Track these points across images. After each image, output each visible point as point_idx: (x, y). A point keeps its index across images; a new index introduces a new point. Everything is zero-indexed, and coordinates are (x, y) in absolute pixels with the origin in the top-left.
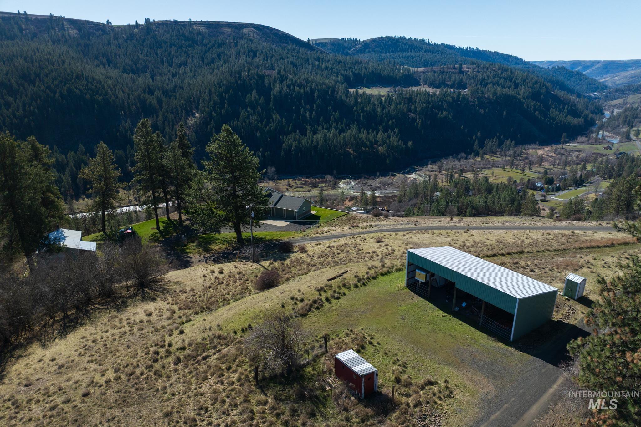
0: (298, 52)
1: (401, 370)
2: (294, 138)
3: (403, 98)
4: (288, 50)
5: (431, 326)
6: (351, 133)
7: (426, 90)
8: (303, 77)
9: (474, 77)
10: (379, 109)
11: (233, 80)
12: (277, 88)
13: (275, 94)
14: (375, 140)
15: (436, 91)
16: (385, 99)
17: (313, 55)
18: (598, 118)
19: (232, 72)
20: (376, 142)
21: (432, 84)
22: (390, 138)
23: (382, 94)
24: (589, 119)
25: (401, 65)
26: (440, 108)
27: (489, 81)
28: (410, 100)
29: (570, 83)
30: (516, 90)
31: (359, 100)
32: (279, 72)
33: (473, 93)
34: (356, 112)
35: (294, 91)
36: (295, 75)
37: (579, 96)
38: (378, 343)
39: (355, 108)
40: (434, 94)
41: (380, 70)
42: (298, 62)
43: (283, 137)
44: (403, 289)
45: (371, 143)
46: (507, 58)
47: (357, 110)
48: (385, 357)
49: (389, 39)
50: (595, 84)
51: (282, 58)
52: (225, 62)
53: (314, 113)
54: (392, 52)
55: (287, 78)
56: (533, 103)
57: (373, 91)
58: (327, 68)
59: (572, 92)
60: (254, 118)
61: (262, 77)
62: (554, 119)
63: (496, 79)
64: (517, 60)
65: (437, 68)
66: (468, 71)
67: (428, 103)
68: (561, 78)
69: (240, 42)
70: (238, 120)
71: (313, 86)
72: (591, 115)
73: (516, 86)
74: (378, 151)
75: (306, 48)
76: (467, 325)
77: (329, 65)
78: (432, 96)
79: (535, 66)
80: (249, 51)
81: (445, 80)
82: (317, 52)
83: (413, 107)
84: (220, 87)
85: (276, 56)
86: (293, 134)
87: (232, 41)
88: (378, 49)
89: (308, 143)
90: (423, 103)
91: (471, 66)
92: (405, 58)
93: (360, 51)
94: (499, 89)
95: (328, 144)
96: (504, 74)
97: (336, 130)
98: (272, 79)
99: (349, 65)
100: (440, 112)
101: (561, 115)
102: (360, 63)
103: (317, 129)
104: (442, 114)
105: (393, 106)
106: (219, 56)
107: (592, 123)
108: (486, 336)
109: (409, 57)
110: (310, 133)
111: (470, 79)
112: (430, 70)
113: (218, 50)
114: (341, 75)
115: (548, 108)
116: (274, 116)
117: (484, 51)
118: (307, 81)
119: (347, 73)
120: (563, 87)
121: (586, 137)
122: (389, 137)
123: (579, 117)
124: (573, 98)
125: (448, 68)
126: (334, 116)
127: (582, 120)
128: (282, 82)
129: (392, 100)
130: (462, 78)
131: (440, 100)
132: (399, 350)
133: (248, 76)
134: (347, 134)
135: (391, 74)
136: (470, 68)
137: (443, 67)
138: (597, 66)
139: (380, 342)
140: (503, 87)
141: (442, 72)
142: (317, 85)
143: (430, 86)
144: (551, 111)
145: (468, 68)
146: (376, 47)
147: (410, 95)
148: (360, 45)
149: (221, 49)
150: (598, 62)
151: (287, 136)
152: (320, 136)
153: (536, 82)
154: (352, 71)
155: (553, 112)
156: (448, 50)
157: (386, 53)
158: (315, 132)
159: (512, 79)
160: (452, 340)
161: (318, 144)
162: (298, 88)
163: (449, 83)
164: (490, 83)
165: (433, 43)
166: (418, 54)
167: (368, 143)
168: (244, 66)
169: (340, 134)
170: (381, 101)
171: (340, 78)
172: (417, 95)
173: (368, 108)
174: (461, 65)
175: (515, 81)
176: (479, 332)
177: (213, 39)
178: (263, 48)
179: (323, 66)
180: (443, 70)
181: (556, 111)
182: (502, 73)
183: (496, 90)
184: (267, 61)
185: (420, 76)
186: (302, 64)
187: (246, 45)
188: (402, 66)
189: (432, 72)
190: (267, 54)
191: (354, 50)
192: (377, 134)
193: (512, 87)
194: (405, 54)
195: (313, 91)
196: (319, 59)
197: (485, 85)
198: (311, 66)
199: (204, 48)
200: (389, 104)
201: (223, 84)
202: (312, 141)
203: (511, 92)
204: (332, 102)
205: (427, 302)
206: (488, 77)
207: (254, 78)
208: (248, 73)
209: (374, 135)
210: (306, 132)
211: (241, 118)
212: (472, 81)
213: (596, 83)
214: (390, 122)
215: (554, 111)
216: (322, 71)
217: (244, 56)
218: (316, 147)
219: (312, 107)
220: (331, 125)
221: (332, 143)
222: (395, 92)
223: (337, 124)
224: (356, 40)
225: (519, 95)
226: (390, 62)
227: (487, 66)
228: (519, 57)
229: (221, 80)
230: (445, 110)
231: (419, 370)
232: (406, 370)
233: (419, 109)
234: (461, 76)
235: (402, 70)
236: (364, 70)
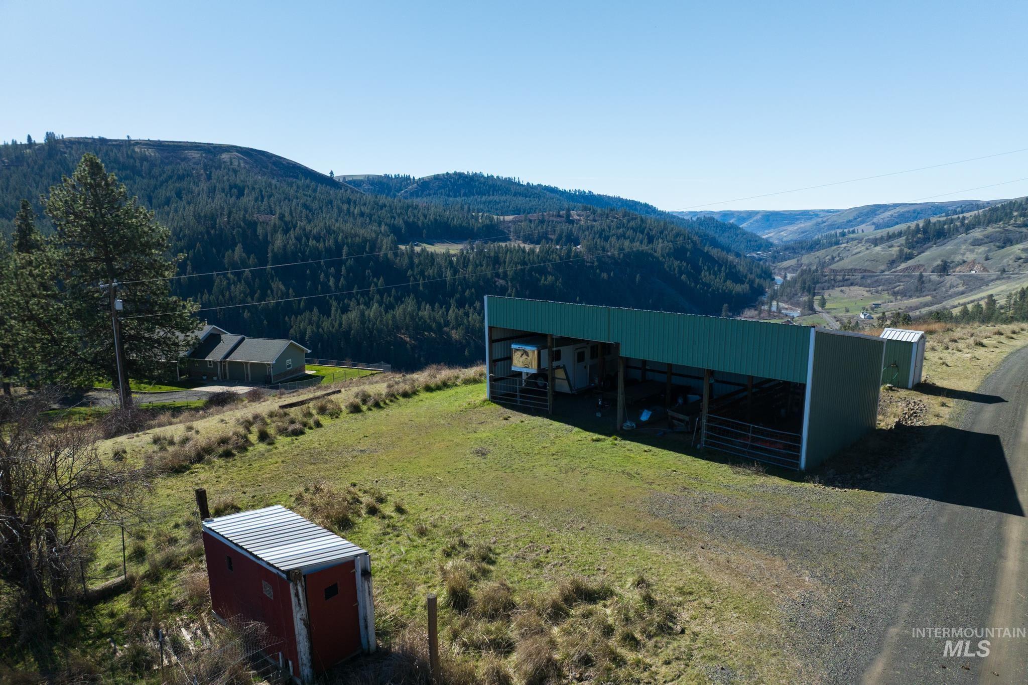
0: (315, 191)
1: (474, 569)
2: (310, 320)
3: (484, 256)
4: (298, 187)
5: (563, 462)
6: (405, 310)
7: (519, 246)
8: (322, 224)
9: (590, 228)
10: (449, 273)
11: (201, 228)
12: (279, 241)
13: (276, 250)
14: (445, 321)
15: (535, 248)
16: (458, 259)
17: (339, 195)
18: (768, 285)
19: (199, 216)
20: (447, 324)
21: (528, 239)
22: (468, 317)
23: (452, 252)
24: (756, 286)
25: (478, 212)
26: (543, 271)
27: (611, 234)
28: (496, 261)
29: (723, 239)
30: (650, 246)
31: (416, 261)
32: (282, 217)
33: (590, 250)
34: (412, 279)
35: (307, 246)
36: (309, 221)
37: (738, 255)
38: (400, 510)
39: (409, 273)
40: (532, 251)
41: (448, 219)
42: (315, 205)
43: (290, 318)
44: (481, 405)
45: (439, 324)
46: (634, 204)
47: (413, 275)
48: (419, 541)
49: (460, 176)
50: (756, 241)
51: (287, 198)
52: (189, 203)
53: (342, 279)
54: (465, 195)
55: (295, 227)
56: (677, 263)
57: (438, 249)
58: (362, 214)
59: (729, 250)
60: (238, 290)
61: (253, 225)
62: (709, 286)
63: (621, 230)
64: (648, 208)
65: (534, 216)
66: (580, 220)
67: (524, 263)
68: (711, 232)
69: (216, 174)
70: (210, 293)
71: (340, 238)
72: (757, 280)
73: (651, 240)
74: (450, 337)
75: (327, 185)
76: (666, 452)
77: (366, 210)
78: (529, 254)
79: (675, 217)
80: (231, 187)
81: (546, 233)
82: (346, 191)
83: (501, 270)
84: (179, 239)
85: (277, 195)
86: (307, 314)
87: (202, 172)
88: (443, 191)
89: (333, 327)
90: (516, 264)
91: (584, 213)
92: (484, 203)
93: (414, 194)
94: (627, 243)
95: (368, 328)
96: (632, 224)
97: (380, 306)
98: (269, 229)
99: (399, 211)
100: (543, 278)
101: (718, 280)
102: (416, 208)
103: (349, 305)
104: (546, 280)
105: (470, 268)
106: (179, 195)
107: (760, 291)
108: (725, 467)
109: (490, 202)
110: (337, 310)
111: (584, 231)
112: (523, 219)
113: (177, 185)
114: (386, 224)
115: (698, 270)
116: (274, 286)
117: (600, 196)
118: (329, 231)
119: (396, 222)
120: (714, 243)
121: (756, 310)
122: (467, 314)
123: (742, 282)
124: (731, 257)
125: (549, 215)
126: (376, 285)
127: (746, 287)
128: (286, 231)
129: (469, 259)
130: (571, 230)
131: (542, 259)
132: (469, 518)
133: (229, 222)
134: (399, 311)
135: (464, 224)
136: (583, 215)
137: (543, 215)
138: (755, 218)
139: (406, 507)
140: (632, 241)
141: (542, 222)
142: (346, 238)
143: (525, 242)
144: (702, 274)
145: (579, 215)
146: (440, 188)
147: (495, 252)
148: (415, 185)
149: (184, 184)
150: (757, 213)
151: (296, 317)
152: (353, 315)
153: (678, 235)
154: (403, 219)
155: (706, 277)
156: (548, 193)
157: (455, 196)
158: (345, 310)
159: (644, 229)
160: (633, 483)
161: (350, 329)
162: (314, 242)
163: (552, 237)
164: (614, 235)
165: (525, 183)
166: (503, 198)
167: (434, 325)
168: (222, 208)
169: (386, 312)
170: (451, 262)
171: (383, 228)
172: (506, 253)
173: (431, 271)
174: (568, 210)
175: (648, 234)
176: (703, 462)
177: (168, 168)
178: (255, 182)
179: (356, 211)
180: (543, 218)
181: (710, 274)
182: (629, 221)
183: (623, 245)
184: (262, 201)
185: (509, 227)
186: (321, 208)
187: (225, 178)
188: (480, 214)
189: (527, 222)
190: (261, 191)
191: (406, 192)
192: (447, 311)
193: (645, 241)
194: (484, 198)
195: (339, 247)
196: (349, 201)
197: (606, 239)
198: (336, 210)
199: (153, 182)
200: (464, 266)
201: (185, 236)
202: (340, 324)
203: (645, 247)
204: (371, 263)
205: (547, 421)
206: (609, 228)
207: (240, 227)
208: (229, 217)
209: (443, 313)
210: (330, 310)
211: (215, 289)
212: (587, 233)
213: (757, 239)
214: (467, 293)
215: (707, 273)
216: (355, 219)
217: (223, 194)
218: (347, 333)
219: (338, 271)
220: (371, 299)
221: (373, 326)
222: (472, 249)
223: (382, 297)
224: (407, 179)
225: (655, 252)
226: (462, 208)
227: (606, 212)
228: (650, 204)
229: (181, 228)
230: (550, 273)
231: (538, 565)
232: (492, 568)
233: (510, 274)
234: (571, 226)
235: (482, 218)
236: (422, 218)
